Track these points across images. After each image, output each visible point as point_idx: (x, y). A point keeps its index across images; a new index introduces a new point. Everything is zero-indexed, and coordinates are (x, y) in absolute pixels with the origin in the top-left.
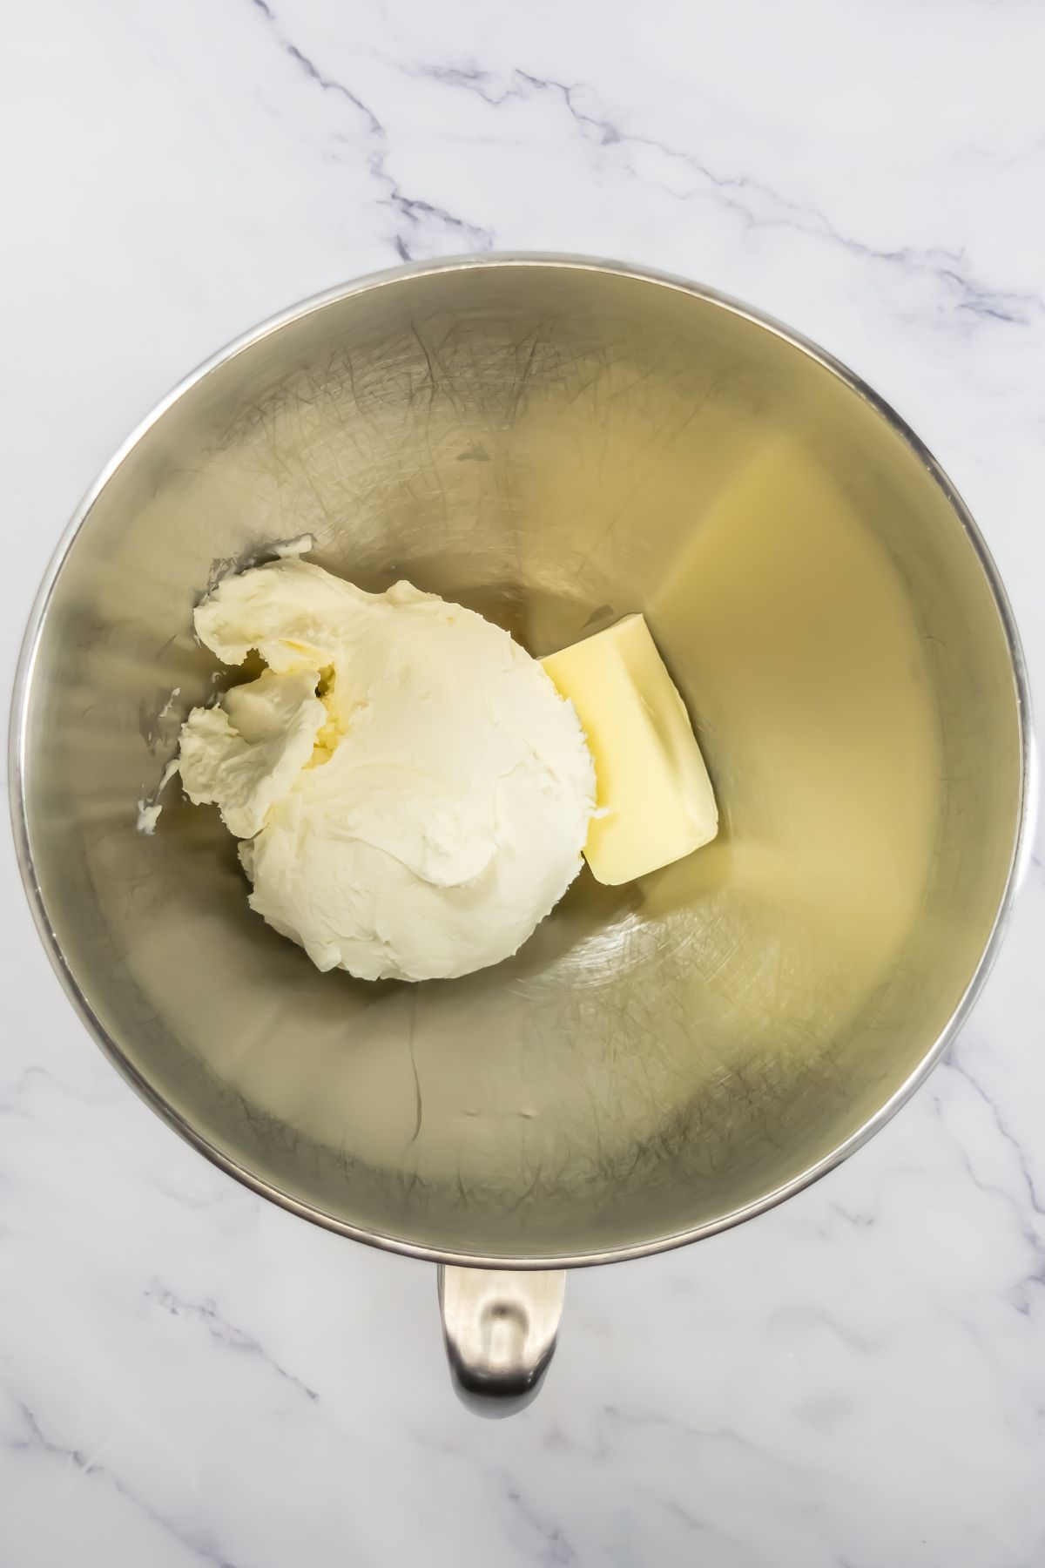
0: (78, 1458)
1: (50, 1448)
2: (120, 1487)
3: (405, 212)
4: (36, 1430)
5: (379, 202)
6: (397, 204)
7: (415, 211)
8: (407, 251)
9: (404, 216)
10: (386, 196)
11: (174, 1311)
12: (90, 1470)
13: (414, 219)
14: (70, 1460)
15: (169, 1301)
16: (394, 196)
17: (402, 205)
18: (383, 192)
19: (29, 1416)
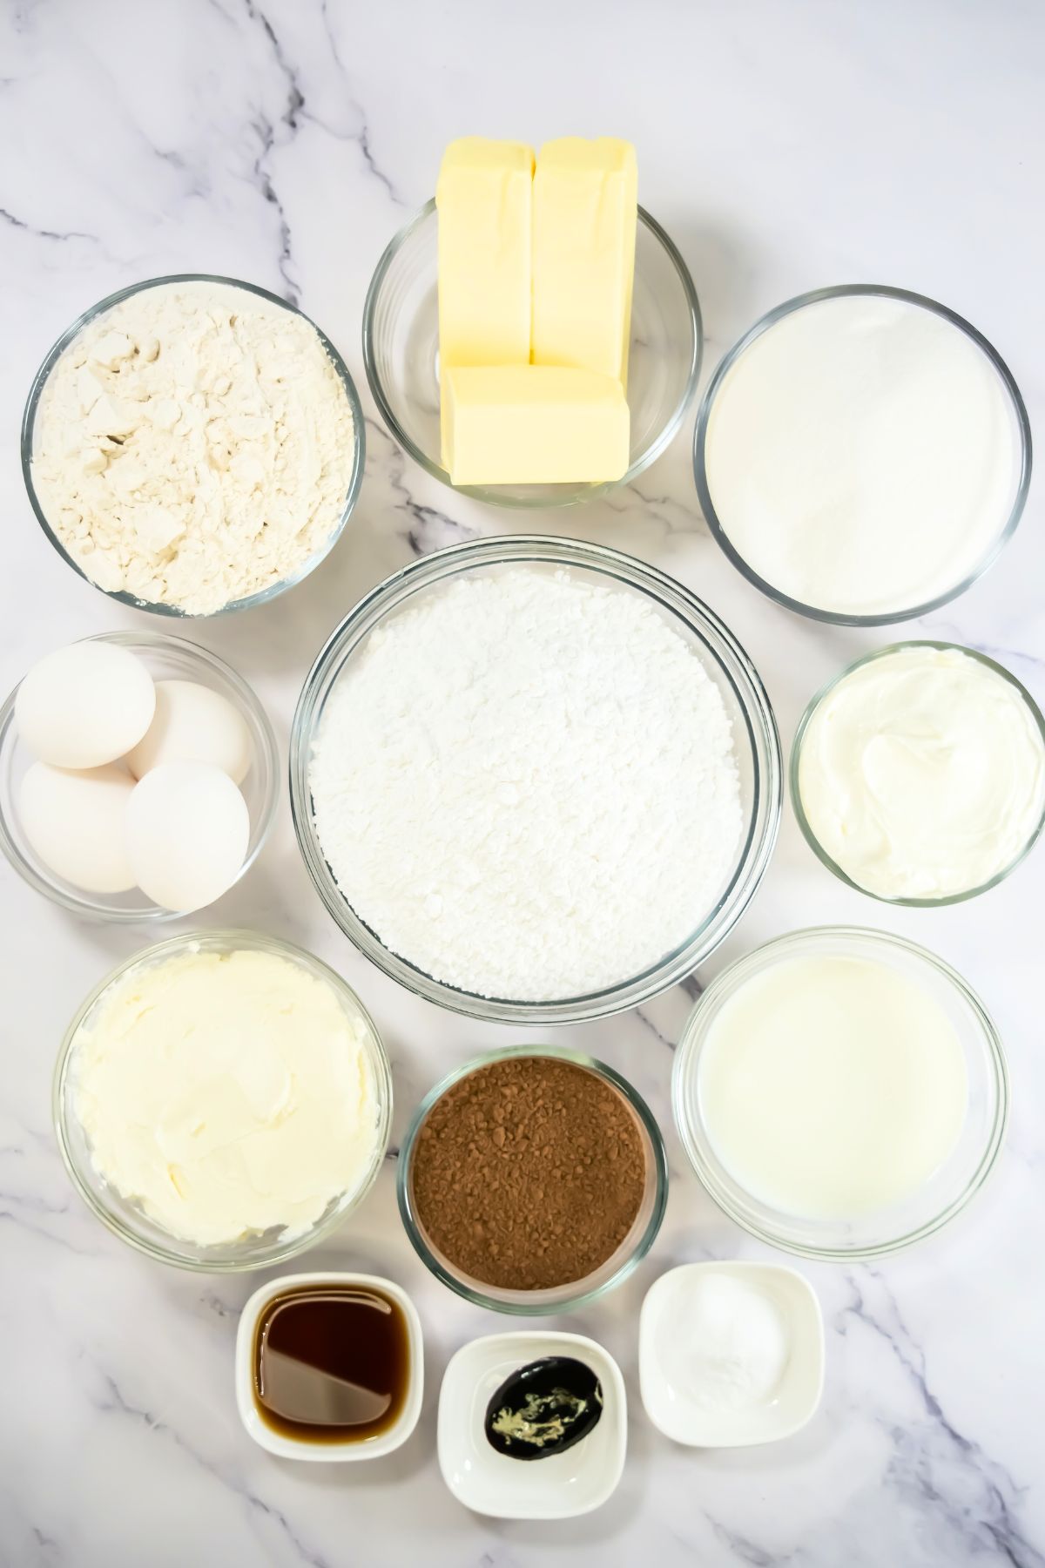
0: (148, 1419)
1: (128, 1410)
2: (178, 1440)
3: (417, 515)
4: (118, 1396)
5: (398, 507)
6: (410, 509)
7: (425, 515)
8: (417, 543)
9: (415, 518)
10: (403, 503)
11: (221, 1314)
12: (157, 1427)
13: (423, 520)
14: (142, 1420)
15: (218, 1306)
16: (408, 503)
17: (414, 509)
18: (399, 499)
19: (113, 1386)
